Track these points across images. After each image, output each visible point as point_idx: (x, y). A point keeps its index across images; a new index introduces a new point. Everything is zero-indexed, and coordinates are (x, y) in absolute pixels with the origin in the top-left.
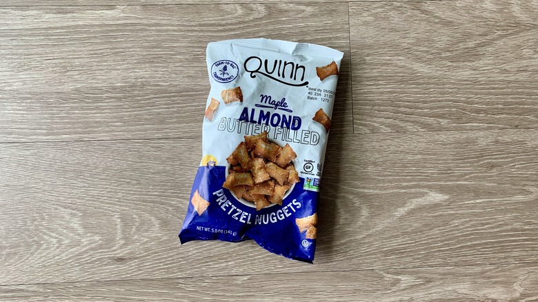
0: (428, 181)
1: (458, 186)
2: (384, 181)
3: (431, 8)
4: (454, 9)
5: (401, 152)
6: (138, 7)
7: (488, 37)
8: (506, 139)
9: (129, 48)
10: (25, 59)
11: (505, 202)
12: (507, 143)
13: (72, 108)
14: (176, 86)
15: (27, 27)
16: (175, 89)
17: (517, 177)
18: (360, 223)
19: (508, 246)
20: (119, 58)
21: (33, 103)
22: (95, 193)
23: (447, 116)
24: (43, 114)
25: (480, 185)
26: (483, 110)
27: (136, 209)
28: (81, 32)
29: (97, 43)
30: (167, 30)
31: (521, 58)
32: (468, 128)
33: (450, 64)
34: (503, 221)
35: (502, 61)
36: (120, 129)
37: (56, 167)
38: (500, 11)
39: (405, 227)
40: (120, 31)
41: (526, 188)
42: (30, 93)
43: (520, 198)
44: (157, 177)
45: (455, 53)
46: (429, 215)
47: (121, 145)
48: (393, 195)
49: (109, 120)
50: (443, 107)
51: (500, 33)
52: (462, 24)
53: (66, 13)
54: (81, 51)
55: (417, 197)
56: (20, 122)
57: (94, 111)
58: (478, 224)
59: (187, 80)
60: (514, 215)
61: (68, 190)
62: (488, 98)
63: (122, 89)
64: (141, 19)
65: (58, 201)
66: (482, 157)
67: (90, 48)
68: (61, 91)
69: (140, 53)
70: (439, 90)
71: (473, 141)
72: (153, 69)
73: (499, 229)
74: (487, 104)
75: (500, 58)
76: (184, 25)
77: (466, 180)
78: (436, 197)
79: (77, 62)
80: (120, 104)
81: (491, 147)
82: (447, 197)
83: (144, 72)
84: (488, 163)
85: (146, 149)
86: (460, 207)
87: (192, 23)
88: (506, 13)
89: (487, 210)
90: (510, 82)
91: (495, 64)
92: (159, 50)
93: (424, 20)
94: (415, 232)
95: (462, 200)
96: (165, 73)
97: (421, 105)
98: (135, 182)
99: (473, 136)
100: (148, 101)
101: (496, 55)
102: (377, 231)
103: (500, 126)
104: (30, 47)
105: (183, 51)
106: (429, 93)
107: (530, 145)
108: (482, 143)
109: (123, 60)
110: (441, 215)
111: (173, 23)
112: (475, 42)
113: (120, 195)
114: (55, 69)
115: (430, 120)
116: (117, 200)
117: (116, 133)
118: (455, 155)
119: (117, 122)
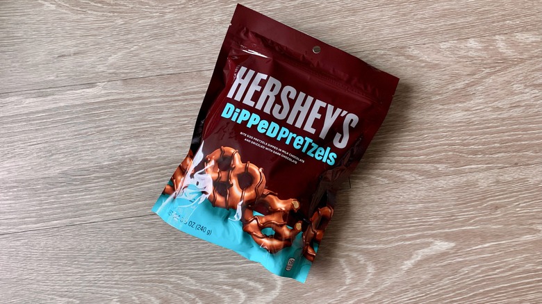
0: (433, 230)
1: (464, 232)
2: (387, 235)
3: (415, 52)
4: (439, 52)
5: (401, 202)
6: (119, 83)
7: (476, 76)
8: (507, 178)
9: (114, 125)
10: (8, 147)
11: (514, 244)
12: (509, 182)
13: (60, 193)
14: (164, 158)
15: (7, 114)
16: (164, 161)
17: (523, 216)
18: (367, 281)
19: (522, 289)
20: (103, 136)
21: (20, 191)
22: (91, 278)
23: (444, 160)
24: (30, 201)
25: (486, 228)
26: (481, 151)
27: (135, 290)
28: (63, 114)
29: (80, 123)
30: (150, 103)
31: (513, 93)
32: (467, 171)
33: (441, 107)
34: (514, 263)
35: (493, 99)
36: (110, 209)
37: (49, 255)
38: (486, 49)
39: (413, 280)
40: (103, 108)
41: (533, 226)
42: (16, 182)
43: (528, 237)
44: (153, 255)
45: (445, 95)
46: (437, 265)
47: (113, 225)
48: (398, 248)
49: (99, 201)
50: (439, 152)
51: (488, 70)
52: (449, 66)
53: (47, 96)
54: (65, 133)
55: (423, 248)
56: (9, 212)
57: (84, 193)
58: (489, 269)
59: (175, 151)
60: (524, 256)
61: (63, 278)
62: (483, 139)
63: (110, 168)
64: (123, 94)
65: (53, 291)
66: (485, 199)
67: (74, 129)
68: (47, 176)
69: (125, 129)
70: (434, 135)
71: (474, 184)
72: (139, 143)
73: (510, 273)
74: (483, 144)
75: (491, 96)
76: (167, 96)
77: (471, 225)
78: (442, 246)
79: (61, 145)
80: (109, 183)
81: (492, 188)
82: (453, 244)
83: (131, 148)
84: (492, 205)
85: (140, 226)
86: (467, 253)
87: (176, 93)
88: (491, 50)
89: (496, 254)
90: (503, 119)
91: (486, 103)
92: (144, 123)
93: (410, 65)
94: (423, 284)
95: (469, 246)
96: (152, 146)
97: (416, 152)
98: (131, 262)
99: (473, 178)
100: (137, 177)
101: (487, 94)
102: (386, 288)
103: (500, 165)
104: (13, 134)
105: (168, 122)
106: (424, 139)
107: (532, 181)
108: (483, 184)
109: (109, 138)
110: (449, 264)
111: (156, 94)
112: (463, 83)
113: (117, 278)
114: (40, 154)
115: (428, 167)
116: (114, 283)
117: (107, 214)
118: (456, 200)
119: (108, 202)
